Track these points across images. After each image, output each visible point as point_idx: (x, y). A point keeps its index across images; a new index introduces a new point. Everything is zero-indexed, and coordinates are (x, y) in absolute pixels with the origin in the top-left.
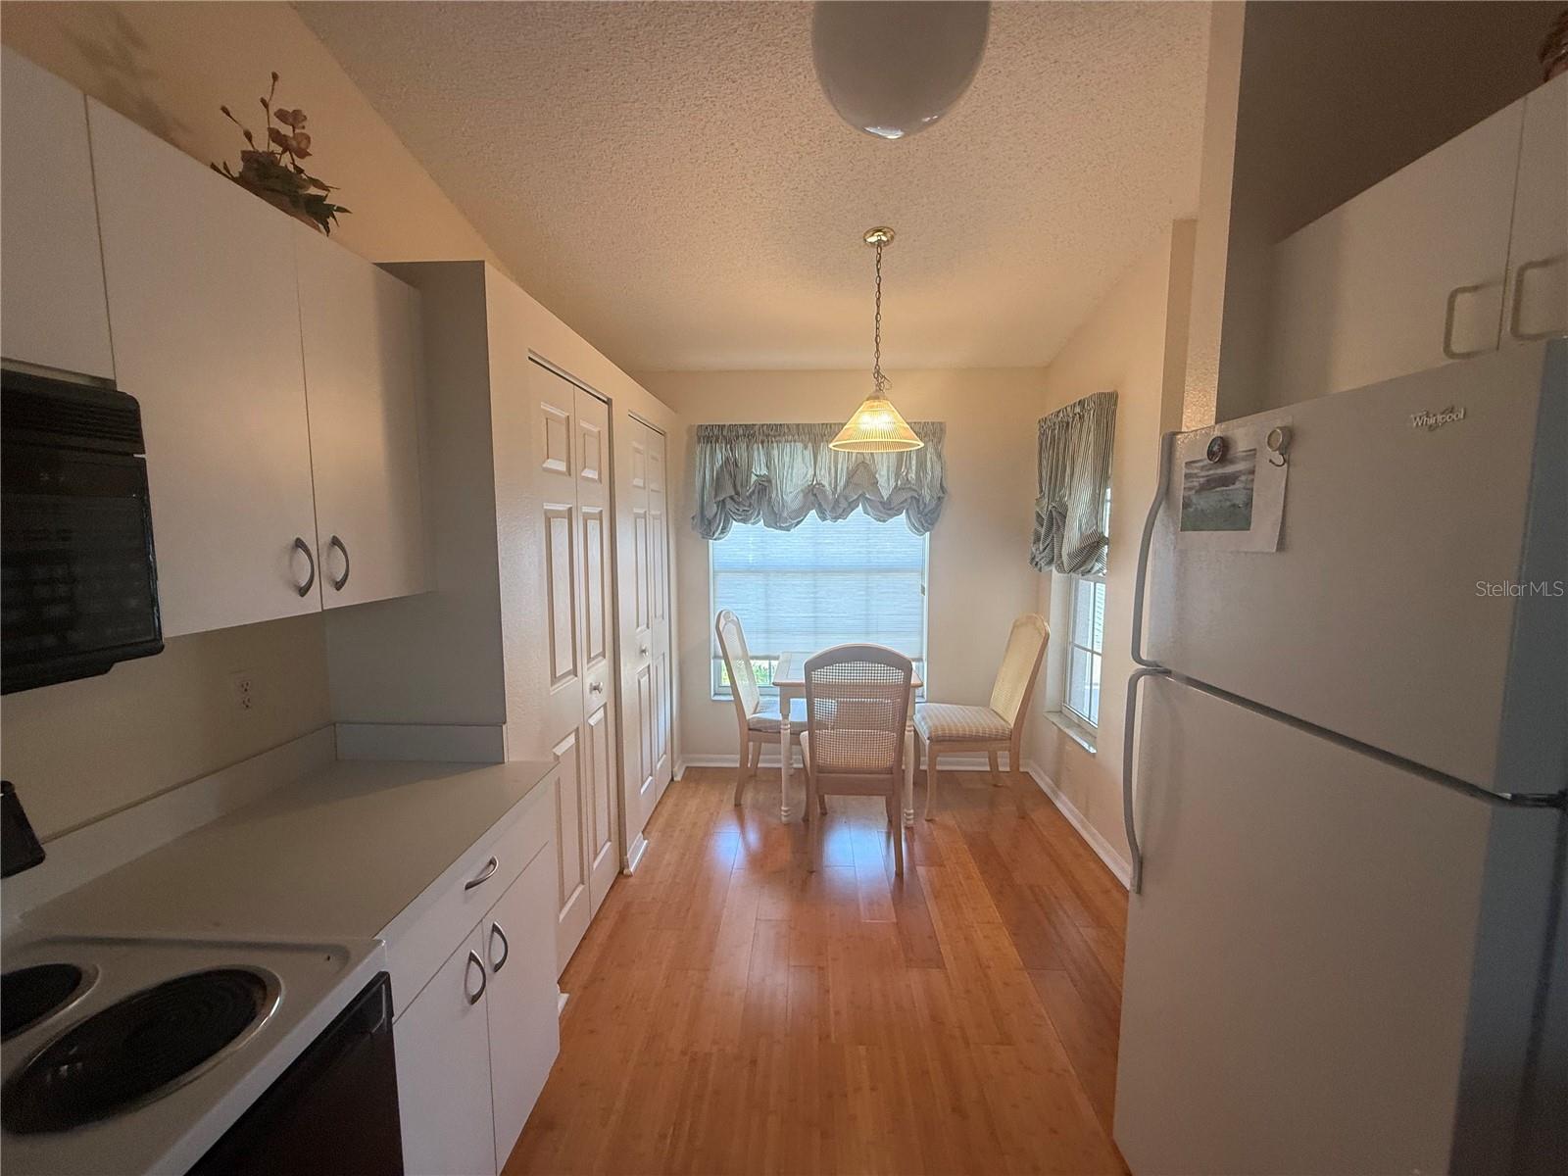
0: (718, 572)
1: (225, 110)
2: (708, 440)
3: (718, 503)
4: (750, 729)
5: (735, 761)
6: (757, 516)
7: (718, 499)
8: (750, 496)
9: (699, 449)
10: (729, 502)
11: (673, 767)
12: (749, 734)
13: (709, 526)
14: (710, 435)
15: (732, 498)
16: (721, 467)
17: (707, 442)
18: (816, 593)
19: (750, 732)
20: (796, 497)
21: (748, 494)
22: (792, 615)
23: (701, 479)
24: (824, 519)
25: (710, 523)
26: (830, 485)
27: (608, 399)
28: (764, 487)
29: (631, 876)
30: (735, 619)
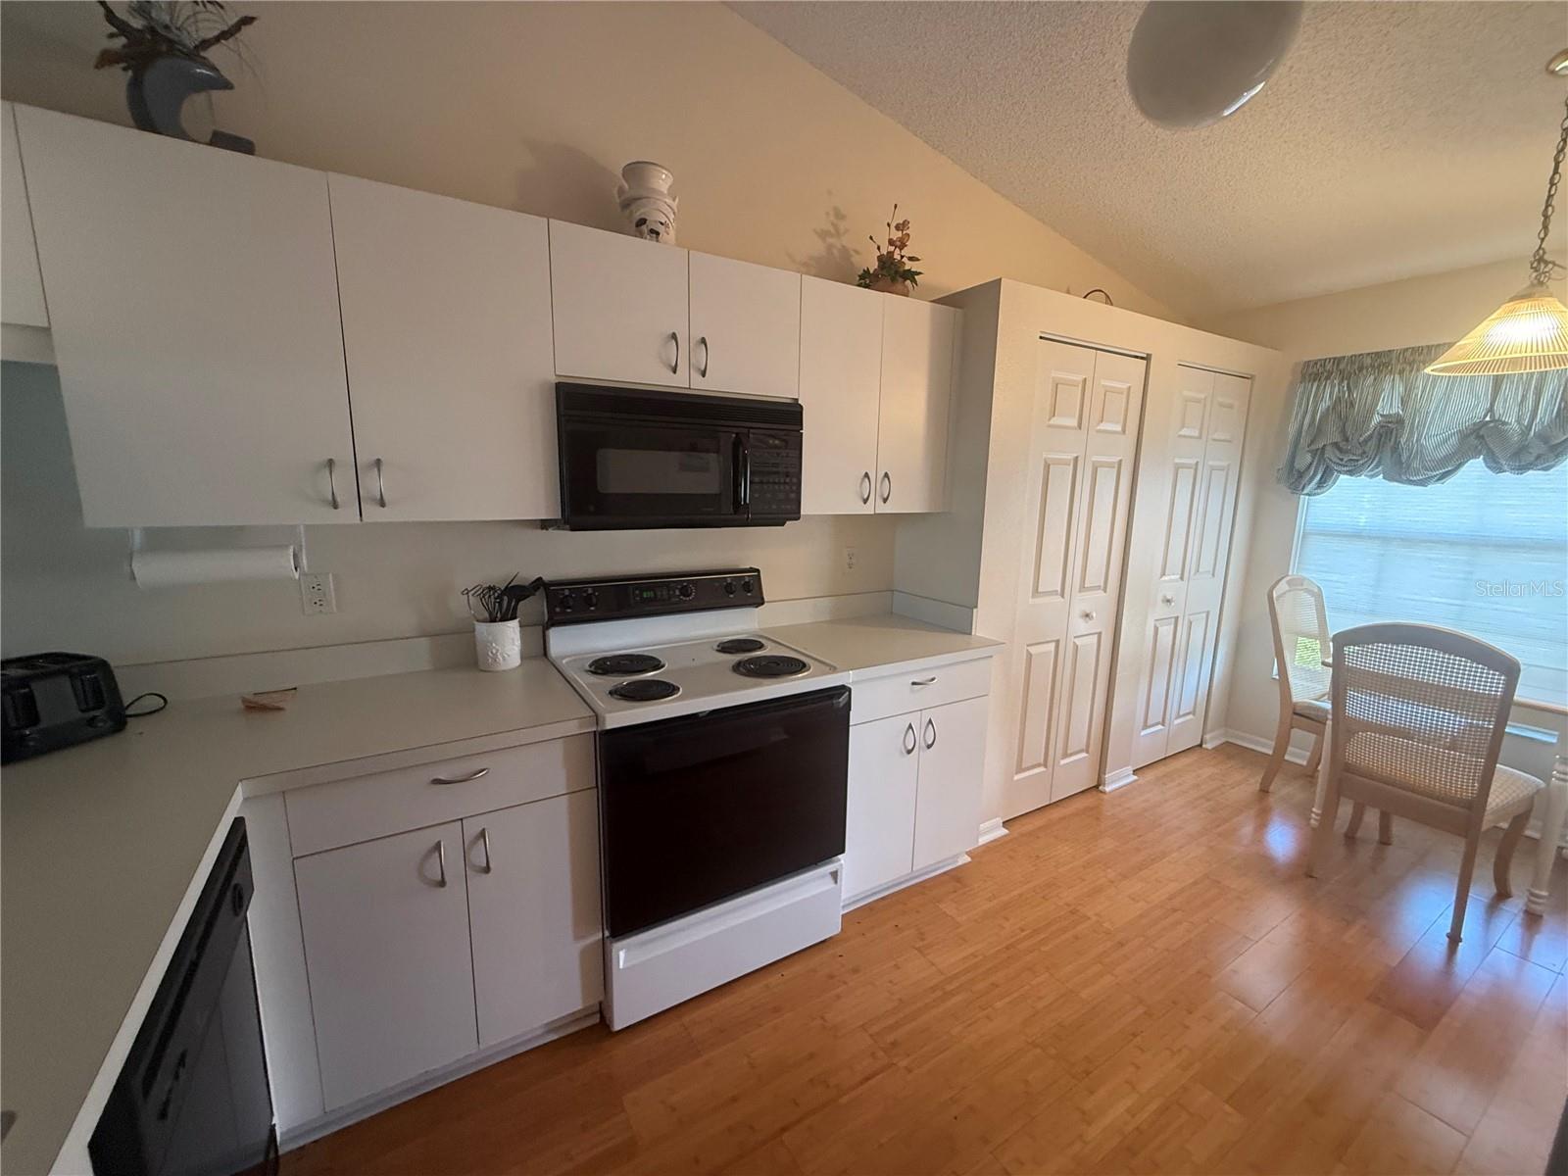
0: (1310, 534)
1: (871, 238)
2: (1316, 377)
3: (1314, 453)
4: (1295, 714)
5: (1302, 757)
6: (1377, 467)
7: (1313, 447)
8: (1366, 441)
9: (1301, 390)
10: (1330, 453)
11: (1204, 733)
12: (1292, 719)
13: (1296, 479)
14: (1315, 372)
15: (1336, 445)
16: (1328, 409)
17: (1314, 380)
18: (1471, 573)
19: (1295, 717)
20: (1446, 441)
21: (1361, 439)
22: (1417, 597)
23: (1296, 426)
24: (1499, 470)
25: (1301, 475)
26: (1518, 421)
27: (1148, 354)
28: (1391, 429)
29: (1104, 793)
30: (1316, 590)
